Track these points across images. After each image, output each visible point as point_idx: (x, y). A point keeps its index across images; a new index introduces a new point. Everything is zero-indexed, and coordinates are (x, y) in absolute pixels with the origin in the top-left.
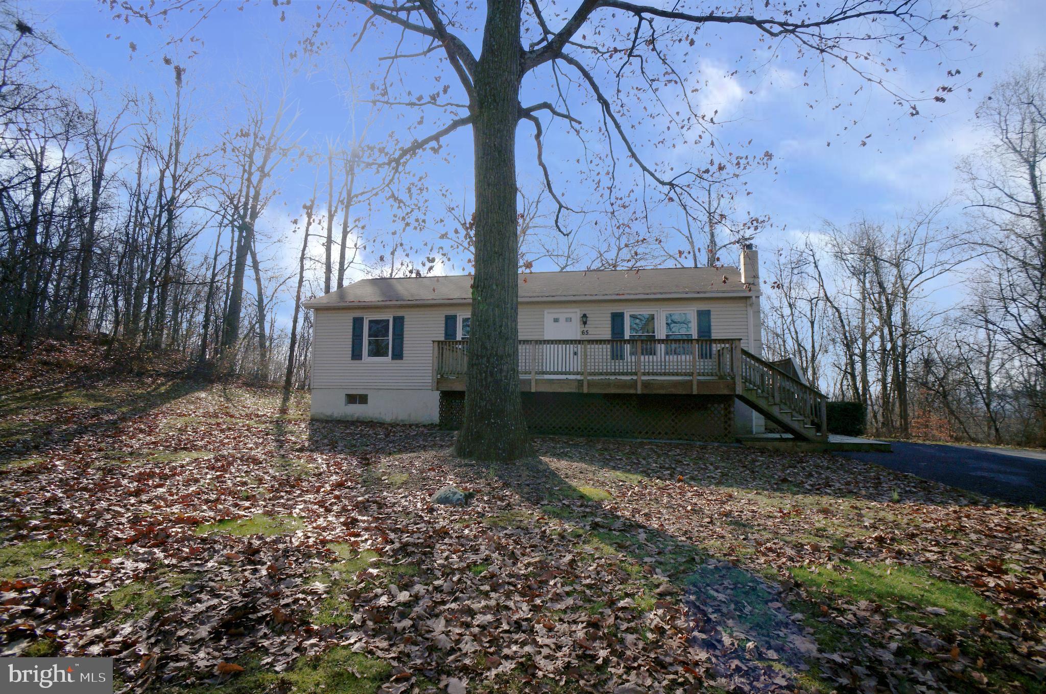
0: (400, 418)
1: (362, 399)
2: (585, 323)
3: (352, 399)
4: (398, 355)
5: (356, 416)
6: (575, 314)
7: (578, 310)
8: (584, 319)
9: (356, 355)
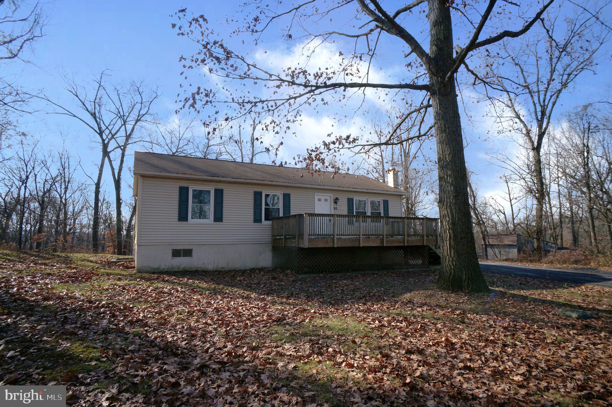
0: (220, 266)
1: (188, 253)
2: (336, 203)
3: (176, 253)
4: (218, 217)
5: (182, 267)
6: (330, 197)
7: (331, 195)
8: (336, 201)
9: (183, 217)
